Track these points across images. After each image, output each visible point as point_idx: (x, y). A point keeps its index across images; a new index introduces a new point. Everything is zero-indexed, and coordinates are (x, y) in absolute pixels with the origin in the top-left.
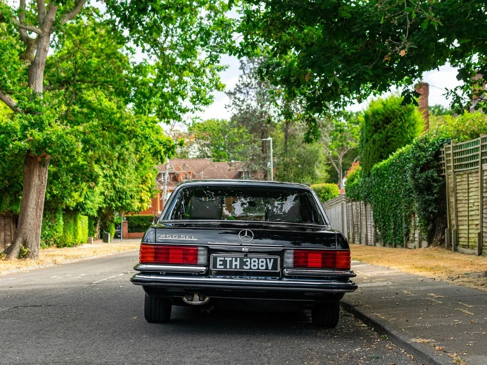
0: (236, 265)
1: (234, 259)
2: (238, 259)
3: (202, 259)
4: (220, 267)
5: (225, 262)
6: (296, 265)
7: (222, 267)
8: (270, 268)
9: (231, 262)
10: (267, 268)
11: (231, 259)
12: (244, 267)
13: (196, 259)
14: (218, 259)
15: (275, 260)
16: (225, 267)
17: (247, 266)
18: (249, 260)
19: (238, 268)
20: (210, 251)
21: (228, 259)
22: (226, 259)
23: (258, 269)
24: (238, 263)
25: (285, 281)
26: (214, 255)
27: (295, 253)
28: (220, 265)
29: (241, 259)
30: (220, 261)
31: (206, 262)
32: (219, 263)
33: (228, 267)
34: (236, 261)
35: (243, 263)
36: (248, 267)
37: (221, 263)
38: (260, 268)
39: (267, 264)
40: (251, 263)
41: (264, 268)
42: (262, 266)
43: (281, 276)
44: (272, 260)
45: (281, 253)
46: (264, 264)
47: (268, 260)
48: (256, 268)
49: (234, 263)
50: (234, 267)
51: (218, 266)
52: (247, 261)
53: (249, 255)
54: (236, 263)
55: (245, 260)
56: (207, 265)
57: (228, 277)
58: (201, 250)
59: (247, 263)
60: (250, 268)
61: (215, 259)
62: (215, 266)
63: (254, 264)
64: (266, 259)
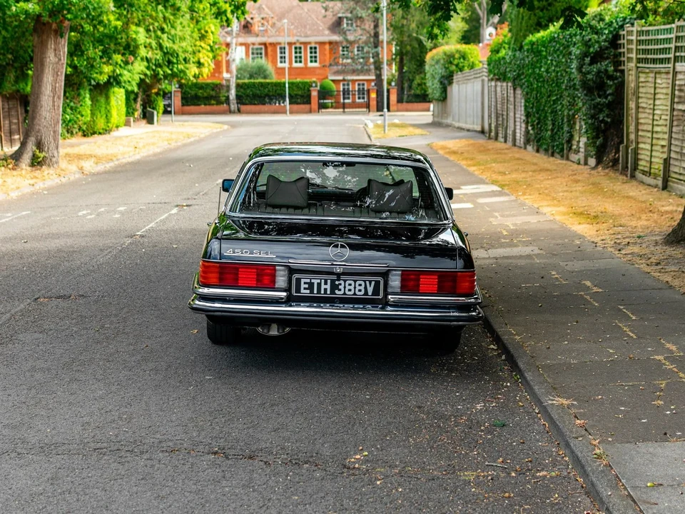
0: (326, 290)
1: (323, 281)
2: (329, 281)
3: (281, 281)
4: (305, 292)
5: (311, 286)
6: (405, 289)
7: (308, 291)
8: (370, 293)
9: (319, 285)
10: (366, 293)
11: (319, 281)
12: (337, 292)
13: (274, 282)
14: (303, 281)
15: (377, 283)
16: (312, 292)
17: (340, 290)
18: (342, 282)
19: (328, 292)
20: (291, 271)
21: (316, 282)
22: (313, 281)
23: (355, 294)
24: (328, 287)
25: (389, 311)
26: (296, 276)
27: (402, 275)
28: (305, 289)
29: (333, 282)
30: (305, 283)
31: (286, 285)
32: (303, 286)
33: (315, 292)
34: (326, 283)
35: (334, 287)
36: (342, 292)
37: (307, 286)
38: (357, 293)
39: (366, 288)
40: (345, 287)
41: (363, 293)
42: (360, 290)
43: (385, 304)
44: (373, 283)
45: (385, 275)
46: (362, 288)
47: (367, 282)
48: (352, 292)
49: (323, 287)
50: (322, 292)
51: (302, 291)
52: (340, 284)
53: (343, 277)
54: (326, 287)
55: (337, 283)
56: (288, 290)
57: (315, 305)
58: (280, 270)
59: (340, 287)
60: (345, 294)
61: (298, 281)
62: (298, 290)
63: (349, 288)
64: (365, 281)
